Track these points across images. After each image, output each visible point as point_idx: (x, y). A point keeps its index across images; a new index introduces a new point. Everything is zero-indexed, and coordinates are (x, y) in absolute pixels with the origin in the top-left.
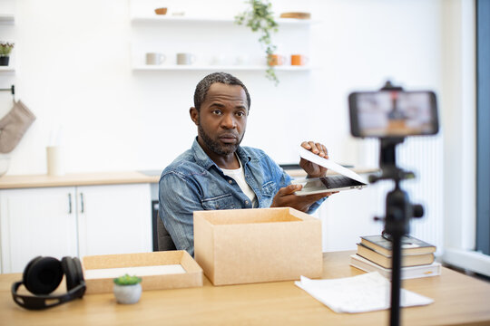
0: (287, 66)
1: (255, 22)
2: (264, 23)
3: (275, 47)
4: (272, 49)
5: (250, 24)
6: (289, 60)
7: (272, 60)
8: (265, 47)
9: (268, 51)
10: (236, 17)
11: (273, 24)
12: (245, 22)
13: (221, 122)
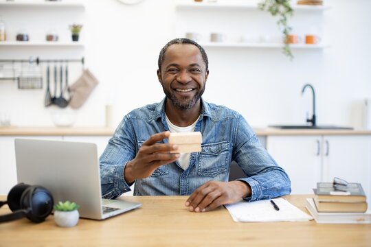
0: (302, 44)
1: (274, 8)
2: (282, 8)
3: (290, 29)
4: (288, 30)
5: (270, 9)
6: (304, 39)
7: (289, 39)
8: (282, 28)
9: (285, 32)
10: (259, 4)
11: (290, 10)
12: (267, 8)
13: (176, 77)
